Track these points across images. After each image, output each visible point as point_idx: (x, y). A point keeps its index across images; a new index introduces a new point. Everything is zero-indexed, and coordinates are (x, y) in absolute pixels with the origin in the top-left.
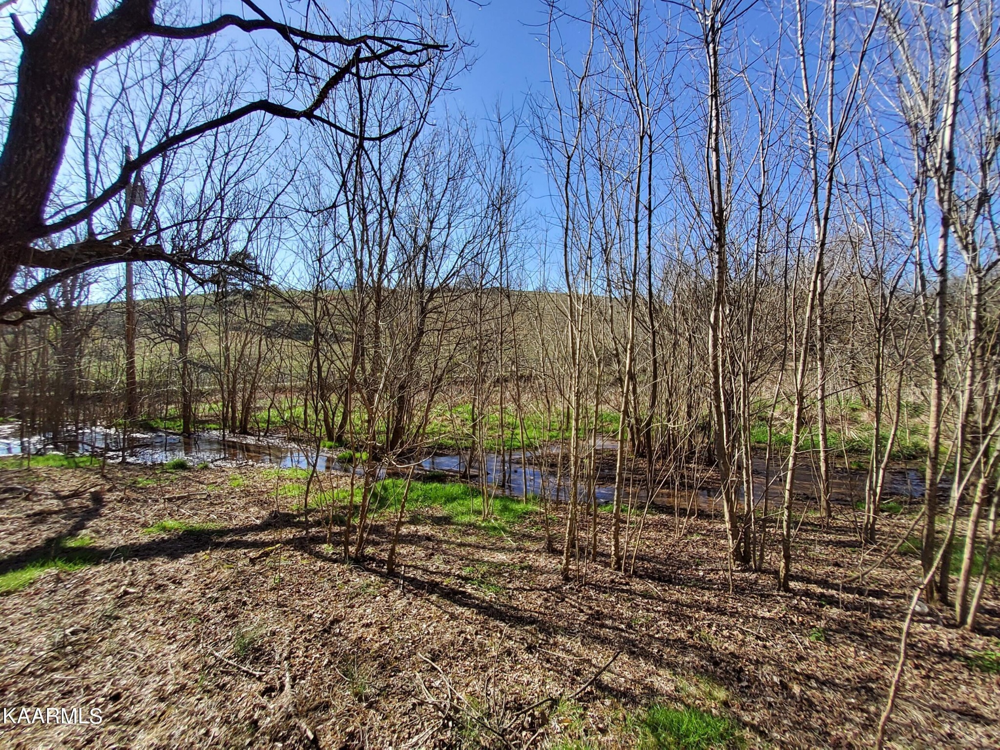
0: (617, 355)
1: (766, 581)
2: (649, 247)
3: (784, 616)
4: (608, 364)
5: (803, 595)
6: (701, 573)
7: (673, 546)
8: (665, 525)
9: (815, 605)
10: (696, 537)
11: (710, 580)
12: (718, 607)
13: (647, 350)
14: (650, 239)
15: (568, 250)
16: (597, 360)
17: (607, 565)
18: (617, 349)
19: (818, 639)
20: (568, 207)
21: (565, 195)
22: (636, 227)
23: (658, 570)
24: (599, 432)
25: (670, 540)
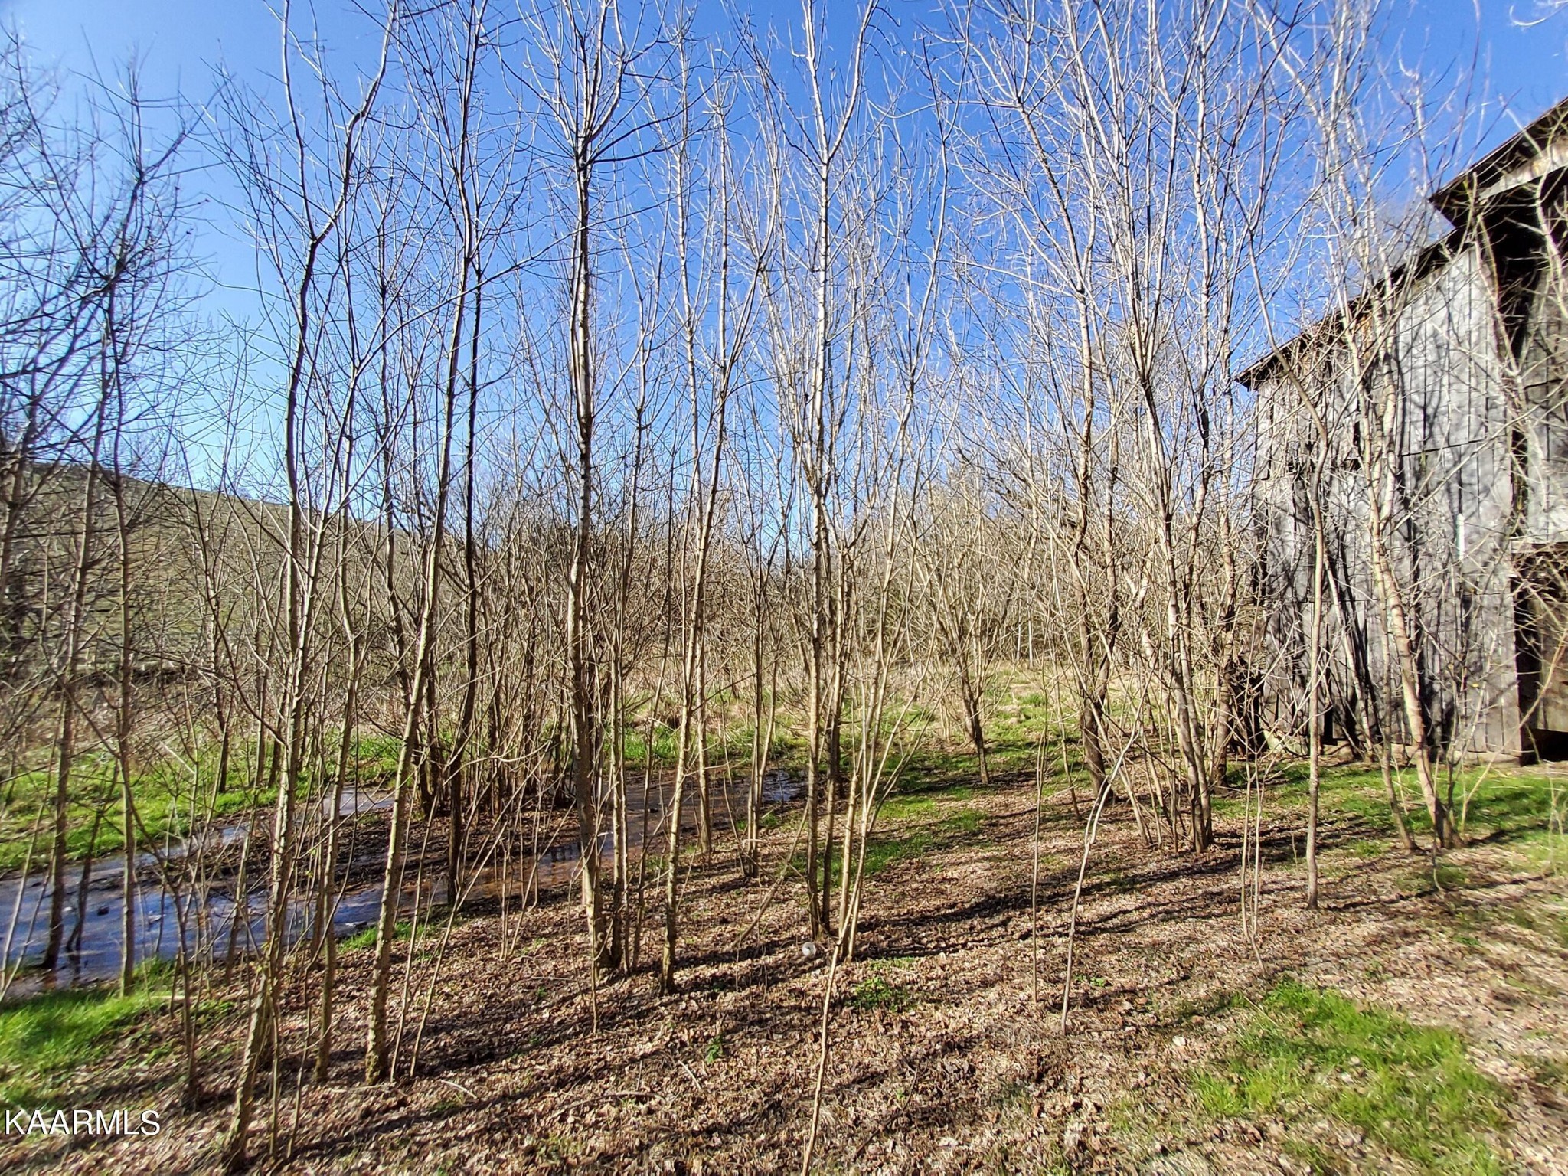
0: (398, 630)
1: (646, 984)
2: (470, 448)
3: (672, 1039)
4: (378, 644)
5: (692, 990)
6: (546, 1015)
7: (496, 977)
8: (481, 940)
9: (706, 999)
10: (536, 945)
11: (561, 1022)
12: (576, 1069)
13: (456, 622)
14: (472, 434)
15: (298, 410)
16: (351, 638)
17: (355, 1076)
18: (398, 619)
19: (715, 1056)
20: (303, 329)
21: (298, 305)
22: (450, 404)
23: (469, 1042)
24: (351, 779)
25: (491, 968)
